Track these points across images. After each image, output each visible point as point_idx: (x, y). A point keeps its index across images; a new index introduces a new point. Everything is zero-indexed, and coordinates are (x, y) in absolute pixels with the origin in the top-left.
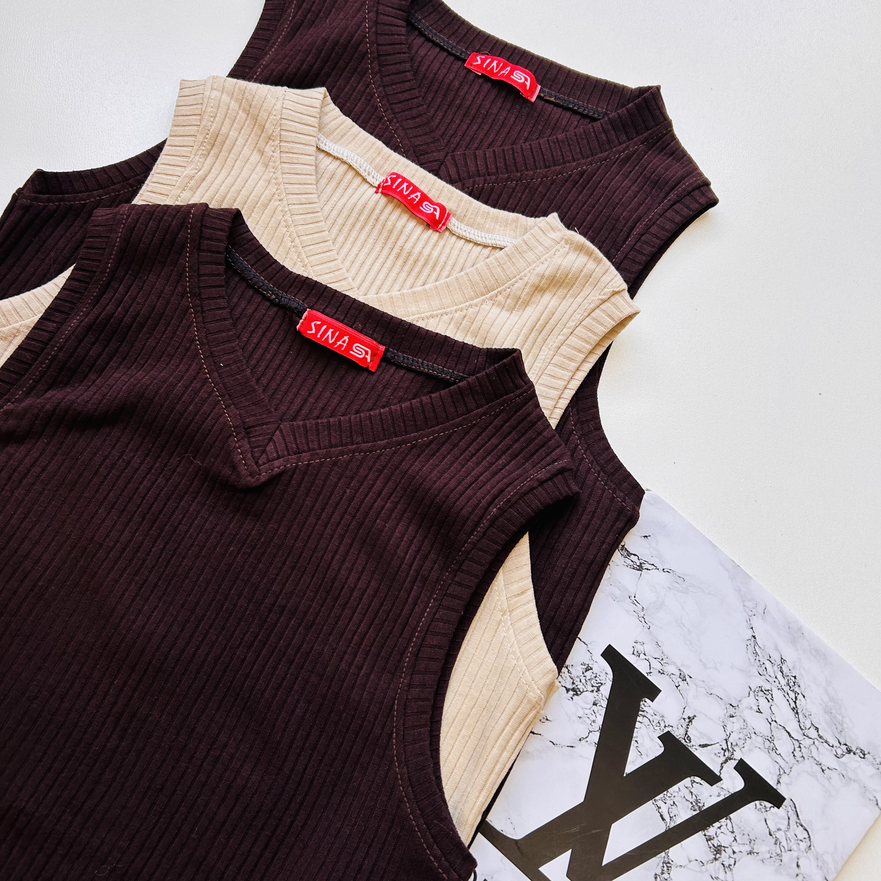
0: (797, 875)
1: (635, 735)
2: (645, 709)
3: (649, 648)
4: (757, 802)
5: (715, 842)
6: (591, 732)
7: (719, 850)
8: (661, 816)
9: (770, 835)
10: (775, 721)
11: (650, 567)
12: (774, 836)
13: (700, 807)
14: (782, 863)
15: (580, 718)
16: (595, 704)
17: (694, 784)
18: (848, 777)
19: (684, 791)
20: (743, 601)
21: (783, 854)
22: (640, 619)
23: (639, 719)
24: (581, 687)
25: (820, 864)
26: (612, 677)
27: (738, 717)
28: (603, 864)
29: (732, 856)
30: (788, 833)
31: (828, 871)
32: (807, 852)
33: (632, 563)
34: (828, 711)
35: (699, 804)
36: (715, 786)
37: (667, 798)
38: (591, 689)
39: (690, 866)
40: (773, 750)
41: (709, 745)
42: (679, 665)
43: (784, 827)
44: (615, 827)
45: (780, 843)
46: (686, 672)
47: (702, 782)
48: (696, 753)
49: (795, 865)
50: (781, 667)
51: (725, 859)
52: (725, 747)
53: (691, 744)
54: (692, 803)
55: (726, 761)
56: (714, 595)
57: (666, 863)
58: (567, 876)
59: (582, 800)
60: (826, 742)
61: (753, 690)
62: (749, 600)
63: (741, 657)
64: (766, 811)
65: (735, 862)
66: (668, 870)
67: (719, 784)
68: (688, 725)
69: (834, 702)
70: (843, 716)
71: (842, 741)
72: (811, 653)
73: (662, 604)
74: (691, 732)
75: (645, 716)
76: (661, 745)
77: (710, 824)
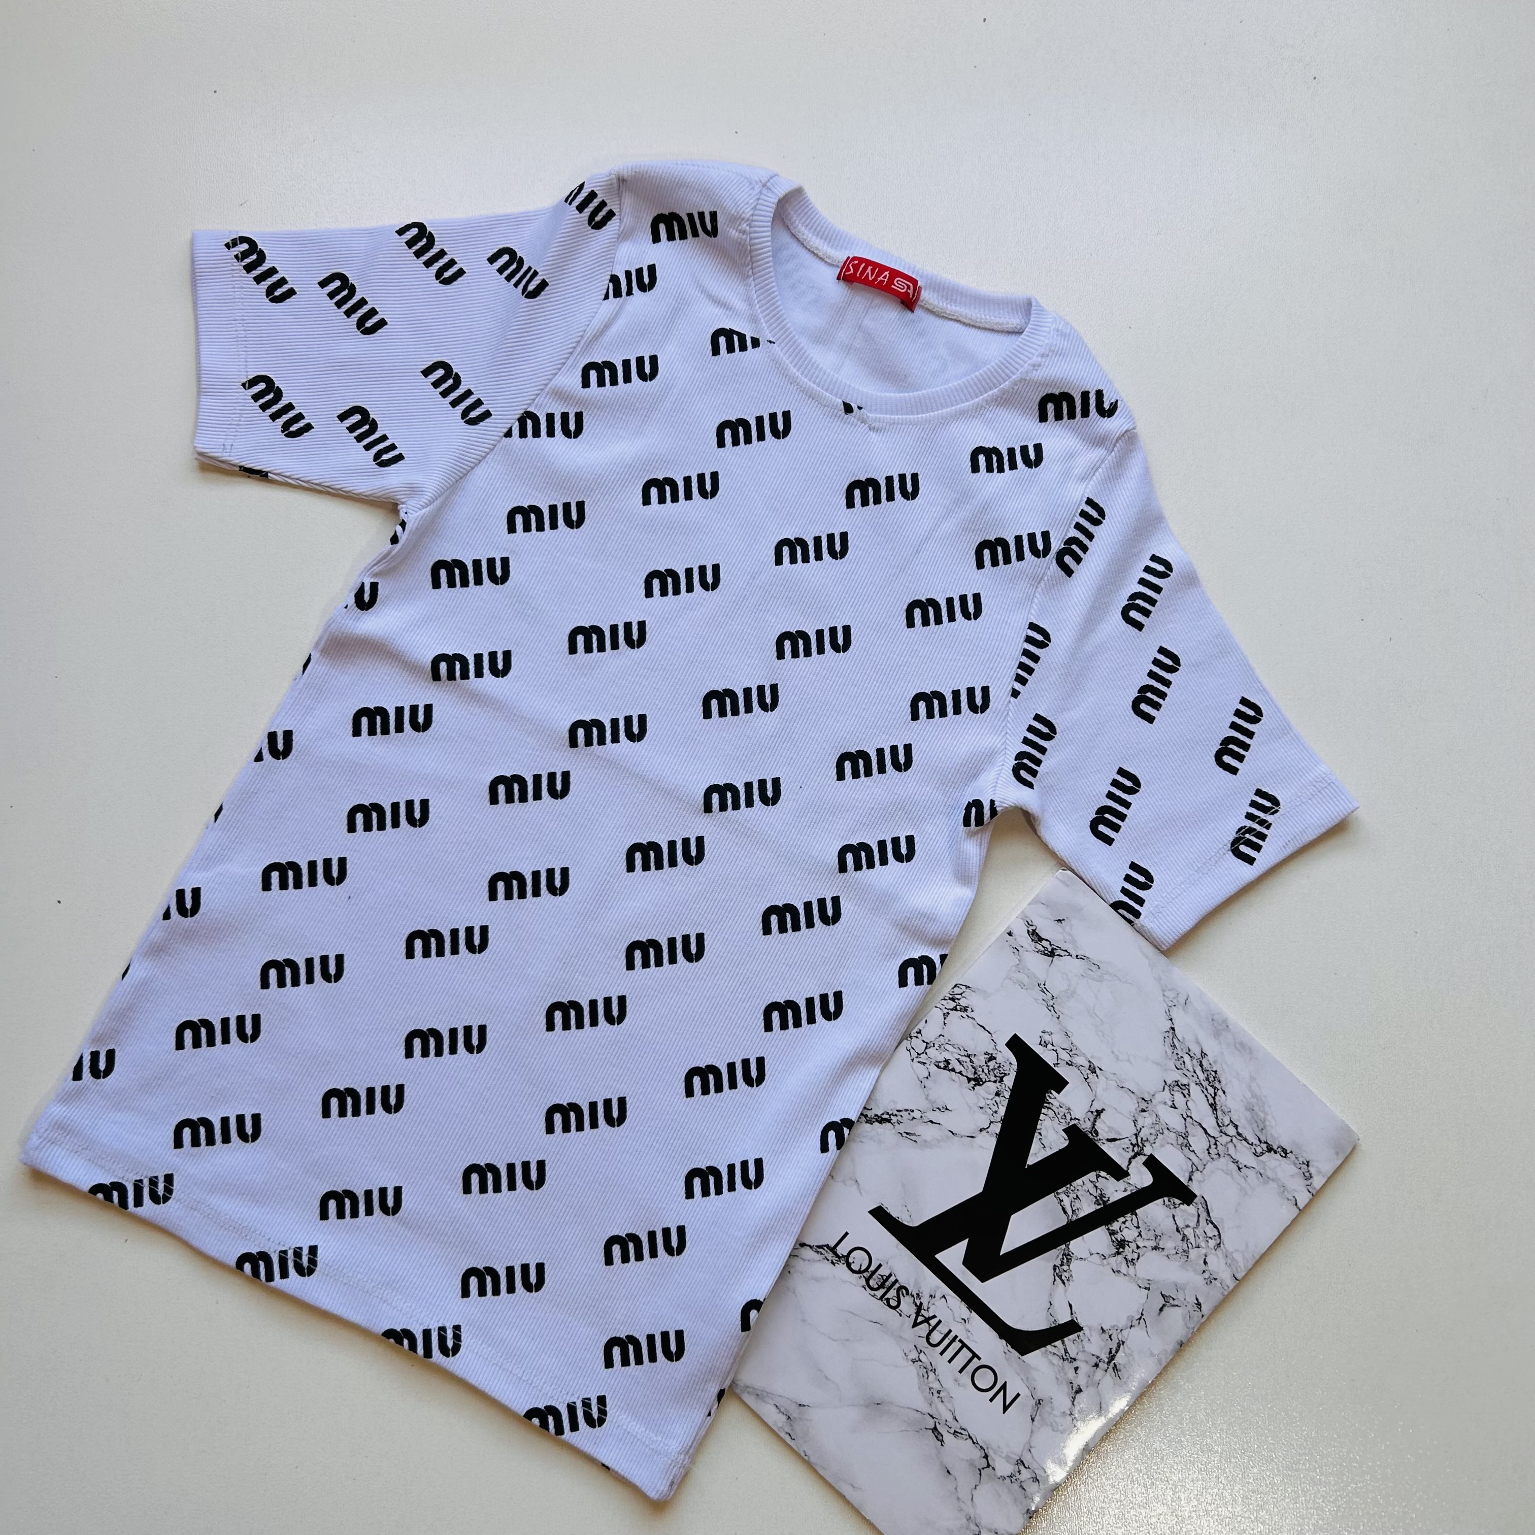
0: (1204, 1272)
1: (1038, 1127)
2: (1050, 1100)
3: (1058, 1039)
4: (1166, 1199)
5: (1119, 1237)
6: (992, 1122)
7: (1122, 1244)
8: (1064, 1209)
10: (1191, 1118)
11: (1063, 953)
12: (1182, 1232)
13: (1104, 1202)
14: (1189, 1260)
15: (981, 1108)
16: (997, 1094)
17: (1099, 1179)
18: (1266, 1176)
19: (1088, 1185)
20: (1164, 991)
21: (1190, 1250)
22: (1050, 1008)
23: (1043, 1111)
24: (983, 1076)
25: (1229, 1261)
26: (1016, 1068)
27: (1151, 1112)
28: (1001, 1253)
29: (1136, 1250)
30: (1196, 1230)
31: (1238, 1269)
32: (1216, 1250)
33: (1043, 949)
34: (1249, 1109)
35: (1103, 1199)
36: (1121, 1181)
37: (1070, 1191)
38: (993, 1079)
39: (1091, 1258)
40: (1186, 1146)
41: (1117, 1140)
42: (1089, 1056)
43: (1193, 1224)
44: (1014, 1218)
45: (1188, 1239)
46: (1096, 1064)
47: (1108, 1177)
48: (1104, 1147)
49: (1202, 1261)
50: (1201, 1062)
51: (1128, 1254)
52: (1134, 1142)
53: (1098, 1137)
54: (1096, 1197)
55: (1134, 1157)
56: (1130, 983)
57: (1066, 1256)
58: (964, 1263)
59: (981, 1191)
60: (1245, 1140)
61: (1168, 1084)
62: (1170, 990)
63: (1158, 1048)
64: (1175, 1208)
65: (1139, 1256)
66: (1068, 1261)
67: (1125, 1179)
68: (1096, 1118)
69: (1257, 1099)
70: (1266, 1114)
71: (1263, 1139)
72: (1235, 1046)
73: (1074, 992)
74: (1098, 1126)
75: (1050, 1108)
76: (1066, 1137)
77: (1115, 1219)
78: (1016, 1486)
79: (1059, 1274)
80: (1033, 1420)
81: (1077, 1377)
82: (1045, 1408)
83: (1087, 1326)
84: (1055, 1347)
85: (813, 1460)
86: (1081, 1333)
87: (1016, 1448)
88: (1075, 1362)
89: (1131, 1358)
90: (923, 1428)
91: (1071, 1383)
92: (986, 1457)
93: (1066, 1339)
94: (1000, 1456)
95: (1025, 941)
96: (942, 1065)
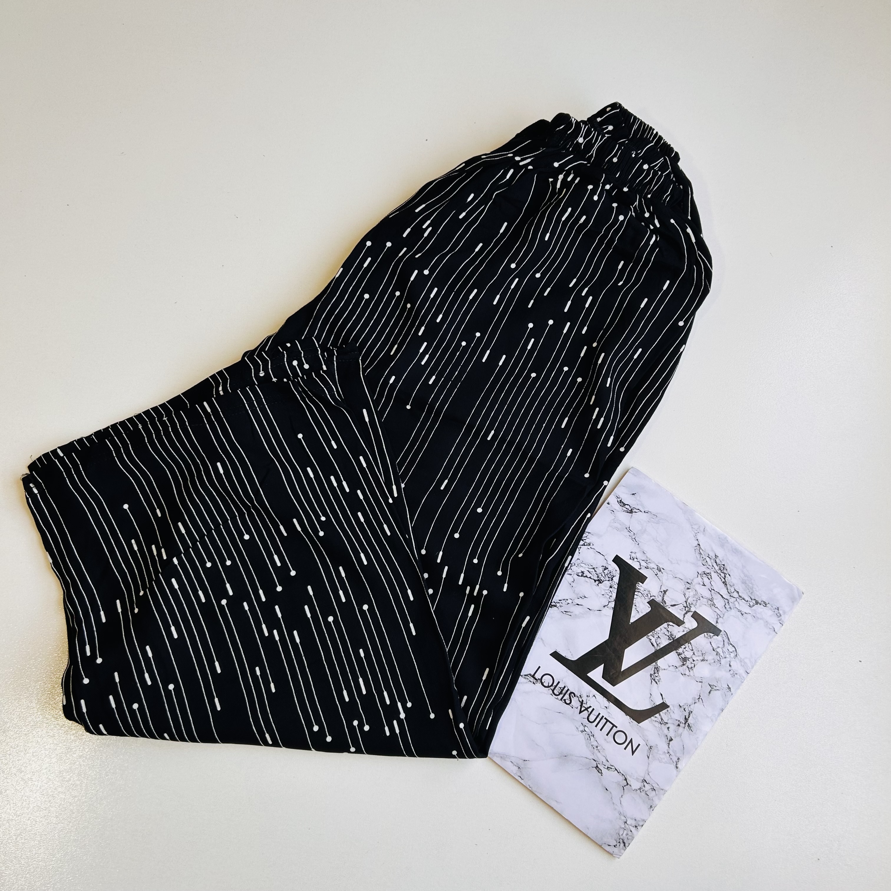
0: (730, 671)
1: (634, 602)
2: (639, 588)
3: (639, 555)
4: (705, 634)
5: (683, 656)
6: (610, 602)
7: (685, 660)
8: (652, 644)
9: (714, 650)
10: (714, 590)
11: (637, 511)
12: (716, 651)
13: (673, 638)
14: (721, 665)
15: (603, 595)
16: (611, 587)
17: (669, 626)
18: (757, 617)
19: (664, 631)
20: (692, 525)
21: (721, 660)
22: (633, 540)
23: (636, 593)
24: (602, 578)
25: (743, 664)
26: (619, 572)
27: (692, 589)
28: (622, 671)
29: (693, 662)
30: (723, 649)
31: (747, 667)
32: (735, 659)
33: (626, 510)
34: (744, 582)
35: (673, 637)
36: (681, 626)
37: (655, 634)
38: (608, 579)
39: (670, 669)
40: (713, 605)
41: (676, 605)
42: (657, 563)
43: (721, 646)
44: (626, 651)
45: (719, 654)
46: (661, 566)
47: (674, 625)
48: (669, 609)
49: (728, 665)
50: (715, 560)
51: (689, 665)
52: (685, 605)
53: (666, 605)
54: (668, 636)
55: (686, 613)
56: (674, 523)
57: (656, 668)
58: (603, 677)
59: (608, 638)
60: (744, 599)
61: (700, 573)
62: (695, 525)
63: (692, 556)
64: (711, 638)
65: (694, 665)
66: (657, 671)
67: (683, 625)
68: (664, 595)
69: (748, 577)
70: (753, 585)
71: (753, 598)
72: (733, 551)
73: (645, 530)
74: (665, 598)
75: (639, 592)
76: (649, 606)
77: (680, 647)
78: (643, 794)
79: (654, 679)
80: (648, 757)
81: (669, 732)
82: (654, 750)
83: (672, 705)
84: (656, 717)
85: (534, 790)
86: (668, 709)
87: (642, 774)
88: (667, 725)
89: (696, 720)
90: (591, 766)
91: (666, 736)
92: (626, 779)
93: (661, 713)
94: (633, 778)
95: (617, 506)
96: (580, 575)
